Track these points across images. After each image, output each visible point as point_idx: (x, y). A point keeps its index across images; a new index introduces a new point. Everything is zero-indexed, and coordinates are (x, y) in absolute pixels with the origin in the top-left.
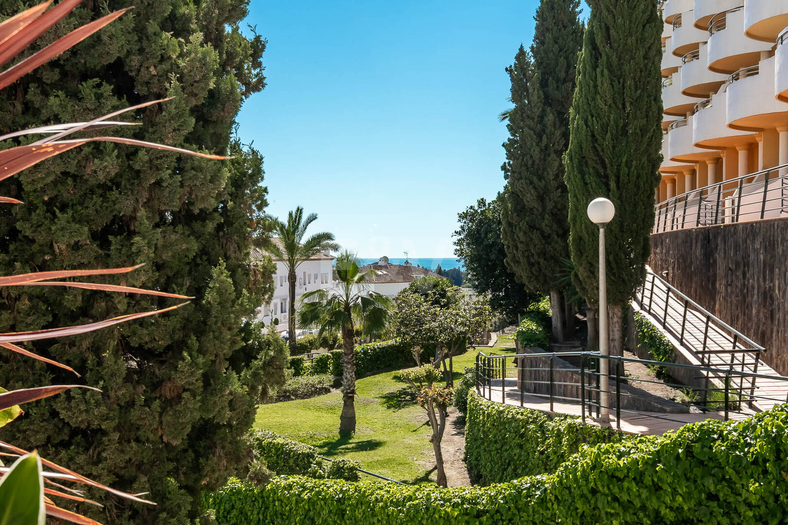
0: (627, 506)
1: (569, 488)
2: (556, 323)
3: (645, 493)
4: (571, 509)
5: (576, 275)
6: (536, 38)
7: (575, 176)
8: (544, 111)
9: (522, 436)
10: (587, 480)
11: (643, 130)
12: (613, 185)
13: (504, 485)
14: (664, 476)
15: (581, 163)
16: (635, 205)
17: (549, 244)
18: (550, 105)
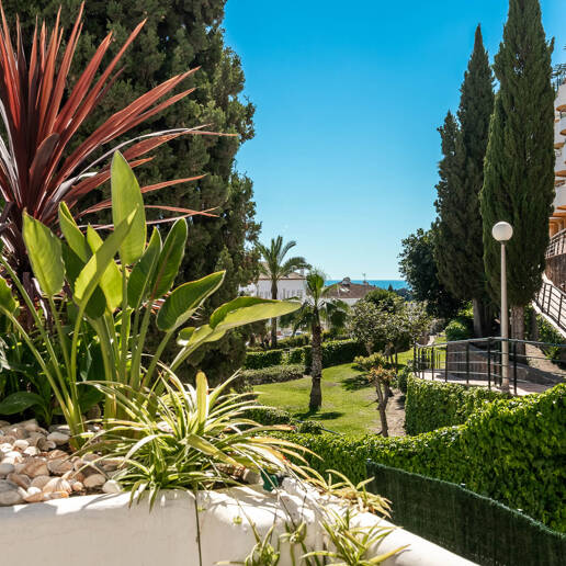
0: (517, 445)
1: (475, 434)
2: (477, 323)
3: (529, 435)
4: (477, 449)
5: (489, 284)
6: (461, 105)
7: (488, 209)
8: (467, 160)
9: (446, 403)
10: (487, 426)
11: (540, 174)
12: (516, 215)
13: (429, 434)
14: (542, 421)
15: (493, 199)
16: (534, 230)
17: (471, 261)
18: (471, 156)
